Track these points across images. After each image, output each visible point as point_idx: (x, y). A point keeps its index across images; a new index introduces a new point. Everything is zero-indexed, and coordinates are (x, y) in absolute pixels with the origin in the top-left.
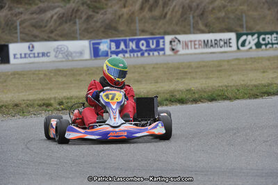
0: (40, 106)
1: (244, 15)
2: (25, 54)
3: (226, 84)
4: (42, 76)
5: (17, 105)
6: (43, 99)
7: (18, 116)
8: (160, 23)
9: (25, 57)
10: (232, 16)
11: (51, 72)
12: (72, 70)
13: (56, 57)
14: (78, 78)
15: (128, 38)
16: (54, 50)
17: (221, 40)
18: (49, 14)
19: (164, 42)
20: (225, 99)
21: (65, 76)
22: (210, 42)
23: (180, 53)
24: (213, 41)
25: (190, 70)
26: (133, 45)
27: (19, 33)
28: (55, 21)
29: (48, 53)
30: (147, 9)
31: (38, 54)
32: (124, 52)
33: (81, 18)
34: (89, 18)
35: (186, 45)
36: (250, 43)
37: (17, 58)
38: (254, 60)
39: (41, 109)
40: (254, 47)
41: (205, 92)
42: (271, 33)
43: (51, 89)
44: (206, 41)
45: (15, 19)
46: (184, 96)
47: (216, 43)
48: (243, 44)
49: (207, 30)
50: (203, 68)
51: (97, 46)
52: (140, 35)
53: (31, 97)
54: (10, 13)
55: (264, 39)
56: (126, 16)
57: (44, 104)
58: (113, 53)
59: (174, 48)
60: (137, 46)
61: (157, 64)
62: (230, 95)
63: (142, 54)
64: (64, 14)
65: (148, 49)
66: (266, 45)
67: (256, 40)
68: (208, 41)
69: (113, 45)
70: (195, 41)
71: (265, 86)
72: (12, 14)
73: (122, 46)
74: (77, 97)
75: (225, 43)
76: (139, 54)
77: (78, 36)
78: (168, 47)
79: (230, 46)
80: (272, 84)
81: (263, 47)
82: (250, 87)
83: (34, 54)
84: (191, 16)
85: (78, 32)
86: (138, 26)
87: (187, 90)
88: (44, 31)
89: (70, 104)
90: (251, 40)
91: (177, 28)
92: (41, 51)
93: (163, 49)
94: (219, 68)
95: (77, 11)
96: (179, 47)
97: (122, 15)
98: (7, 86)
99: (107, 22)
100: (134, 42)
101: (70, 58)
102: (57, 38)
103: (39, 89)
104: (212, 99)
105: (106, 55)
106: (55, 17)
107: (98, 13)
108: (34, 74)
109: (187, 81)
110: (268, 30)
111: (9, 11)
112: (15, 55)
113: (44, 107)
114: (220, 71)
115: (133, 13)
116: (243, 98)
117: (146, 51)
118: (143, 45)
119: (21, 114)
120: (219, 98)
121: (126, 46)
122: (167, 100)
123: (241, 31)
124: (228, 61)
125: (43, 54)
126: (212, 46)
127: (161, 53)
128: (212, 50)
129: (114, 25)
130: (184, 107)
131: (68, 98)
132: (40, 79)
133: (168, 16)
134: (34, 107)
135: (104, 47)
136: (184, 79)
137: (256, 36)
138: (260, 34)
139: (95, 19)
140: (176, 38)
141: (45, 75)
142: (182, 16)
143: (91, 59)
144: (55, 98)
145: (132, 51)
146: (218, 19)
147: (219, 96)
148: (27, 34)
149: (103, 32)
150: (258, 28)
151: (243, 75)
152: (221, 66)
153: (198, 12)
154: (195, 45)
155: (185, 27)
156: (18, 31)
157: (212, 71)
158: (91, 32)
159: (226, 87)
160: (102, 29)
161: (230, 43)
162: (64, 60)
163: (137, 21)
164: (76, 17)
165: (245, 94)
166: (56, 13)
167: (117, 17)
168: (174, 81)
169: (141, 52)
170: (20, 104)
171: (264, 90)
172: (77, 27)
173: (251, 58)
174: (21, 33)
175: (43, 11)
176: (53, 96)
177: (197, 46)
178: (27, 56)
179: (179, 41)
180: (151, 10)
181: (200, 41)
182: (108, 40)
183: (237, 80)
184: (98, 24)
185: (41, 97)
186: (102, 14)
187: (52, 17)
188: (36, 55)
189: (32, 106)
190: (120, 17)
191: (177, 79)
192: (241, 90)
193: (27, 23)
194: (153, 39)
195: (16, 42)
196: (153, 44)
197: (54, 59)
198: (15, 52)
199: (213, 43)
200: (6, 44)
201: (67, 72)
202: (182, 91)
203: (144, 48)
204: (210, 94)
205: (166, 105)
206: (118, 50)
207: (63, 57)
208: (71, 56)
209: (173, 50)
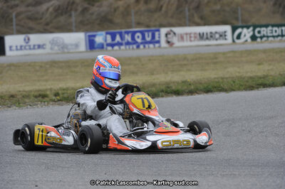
0: (36, 97)
1: (239, 8)
2: (21, 47)
3: (222, 76)
4: (38, 68)
5: (12, 96)
6: (39, 91)
7: (14, 107)
8: (156, 15)
9: (21, 49)
10: (227, 9)
11: (47, 63)
12: (67, 62)
13: (52, 49)
14: (74, 69)
15: (123, 31)
16: (50, 42)
17: (216, 33)
18: (44, 7)
19: (159, 34)
20: (220, 91)
21: (61, 68)
22: (205, 34)
23: (175, 45)
24: (209, 34)
25: (185, 62)
26: (128, 38)
27: (14, 27)
28: (51, 14)
29: (44, 45)
30: (142, 2)
31: (34, 46)
32: (119, 44)
33: (76, 10)
34: (85, 10)
35: (182, 38)
36: (245, 36)
37: (13, 50)
38: (249, 52)
39: (36, 100)
40: (249, 40)
41: (201, 83)
42: (266, 26)
43: (47, 81)
44: (202, 35)
45: (11, 11)
46: (179, 87)
47: (211, 36)
48: (239, 37)
49: (202, 22)
50: (199, 60)
51: (92, 38)
52: (136, 28)
53: (27, 88)
54: (5, 5)
55: (259, 32)
56: (121, 9)
57: (40, 95)
58: (108, 45)
59: (169, 40)
60: (133, 38)
61: (152, 56)
62: (226, 87)
63: (138, 47)
64: (59, 6)
65: (143, 41)
66: (261, 38)
67: (251, 33)
69: (109, 37)
70: (190, 34)
71: (261, 78)
72: (8, 6)
73: (118, 38)
74: (73, 89)
75: (221, 36)
76: (135, 46)
77: (74, 28)
78: (163, 39)
79: (226, 39)
80: (267, 76)
81: (259, 40)
82: (246, 79)
83: (30, 46)
84: (187, 9)
85: (74, 24)
86: (133, 18)
87: (183, 82)
88: (40, 24)
89: (65, 95)
90: (247, 33)
91: (173, 21)
92: (36, 43)
93: (158, 42)
94: (215, 61)
95: (73, 3)
96: (174, 40)
97: (118, 7)
98: (2, 77)
99: (103, 14)
100: (130, 35)
101: (66, 50)
102: (52, 30)
104: (208, 91)
105: (101, 47)
106: (51, 10)
107: (93, 5)
108: (29, 65)
109: (182, 73)
110: (264, 22)
111: (5, 3)
112: (11, 47)
113: (40, 98)
114: (215, 63)
115: (129, 6)
116: (239, 89)
117: (142, 43)
118: (138, 37)
119: (17, 104)
120: (215, 89)
121: (122, 38)
122: (162, 91)
123: (236, 24)
124: (224, 54)
125: (39, 47)
126: (207, 38)
127: (157, 45)
128: (207, 42)
129: (110, 17)
130: (180, 98)
131: (64, 90)
132: (36, 71)
133: (164, 9)
134: (30, 98)
135: (99, 39)
136: (180, 71)
137: (251, 29)
138: (255, 27)
139: (91, 12)
140: (171, 31)
141: (41, 67)
142: (177, 9)
143: (86, 51)
144: (51, 89)
145: (128, 43)
146: (213, 11)
147: (215, 87)
148: (23, 26)
149: (99, 24)
150: (254, 21)
151: (239, 67)
152: (216, 58)
153: (194, 5)
154: (191, 37)
155: (180, 20)
156: (14, 23)
157: (208, 64)
158: (87, 24)
159: (222, 78)
160: (98, 22)
161: (225, 36)
162: (59, 52)
163: (133, 14)
164: (71, 10)
165: (241, 85)
166: (51, 5)
167: (112, 10)
168: (169, 73)
169: (137, 44)
170: (16, 95)
171: (260, 81)
172: (73, 19)
173: (246, 51)
174: (17, 25)
175: (38, 3)
176: (49, 87)
177: (192, 39)
178: (23, 48)
179: (175, 34)
180: (146, 2)
181: (195, 33)
182: (104, 33)
183: (232, 71)
184: (94, 17)
185: (37, 88)
186: (98, 6)
187: (48, 9)
188: (32, 47)
189: (28, 97)
190: (115, 10)
191: (173, 71)
192: (237, 82)
193: (23, 16)
194: (148, 31)
195: (12, 34)
196: (148, 36)
197: (50, 51)
198: (11, 44)
199: (209, 36)
200: (2, 36)
201: (63, 64)
202: (178, 83)
203: (139, 40)
204: (206, 85)
205: (162, 96)
206: (114, 42)
207: (59, 50)
208: (67, 48)
209: (168, 42)
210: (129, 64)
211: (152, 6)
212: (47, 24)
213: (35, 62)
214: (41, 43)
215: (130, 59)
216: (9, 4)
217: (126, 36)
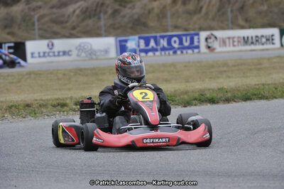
0: (54, 106)
2: (44, 53)
3: (264, 82)
4: (60, 76)
5: (27, 105)
6: (59, 99)
7: (29, 117)
8: (195, 18)
9: (44, 56)
10: (276, 10)
11: (71, 71)
12: (94, 69)
13: (78, 55)
14: (101, 77)
15: (158, 35)
16: (76, 48)
17: (262, 36)
18: (70, 9)
19: (199, 39)
20: (261, 98)
21: (87, 75)
22: (250, 38)
23: (216, 51)
24: (254, 38)
25: (225, 69)
26: (164, 43)
27: (37, 30)
28: (78, 16)
29: (70, 51)
30: (180, 3)
31: (59, 52)
32: (154, 50)
33: (106, 12)
34: (115, 12)
35: (224, 42)
37: (35, 57)
39: (55, 109)
41: (239, 90)
43: (69, 89)
44: (246, 38)
45: (32, 13)
46: (215, 95)
47: (257, 40)
49: (247, 25)
50: (240, 66)
51: (123, 43)
52: (172, 31)
54: (27, 7)
56: (156, 11)
57: (58, 104)
58: (141, 51)
59: (210, 45)
60: (169, 43)
61: (189, 62)
62: (266, 94)
63: (175, 53)
64: (87, 8)
65: (180, 46)
68: (248, 38)
69: (142, 42)
70: (233, 38)
72: (29, 8)
73: (152, 43)
75: (268, 40)
76: (171, 52)
77: (103, 32)
78: (203, 44)
79: (273, 44)
83: (54, 52)
84: (229, 10)
85: (103, 28)
86: (169, 21)
87: (219, 89)
88: (65, 28)
91: (214, 24)
92: (61, 49)
93: (198, 47)
94: (259, 66)
95: (103, 4)
96: (216, 45)
97: (153, 9)
98: (21, 86)
99: (136, 17)
100: (166, 39)
101: (94, 57)
102: (79, 35)
103: (56, 89)
104: (247, 98)
106: (77, 12)
107: (125, 7)
108: (51, 73)
109: (221, 80)
111: (27, 4)
112: (32, 54)
113: (59, 108)
114: (259, 69)
115: (165, 7)
116: (282, 97)
117: (179, 49)
118: (175, 42)
119: (33, 115)
120: (254, 97)
121: (157, 43)
122: (195, 99)
124: (269, 59)
125: (64, 53)
126: (252, 43)
127: (196, 51)
128: (253, 47)
129: (143, 20)
130: (215, 106)
132: (58, 79)
133: (204, 10)
134: (47, 107)
135: (131, 44)
136: (218, 77)
139: (122, 14)
140: (212, 34)
141: (64, 74)
142: (219, 10)
144: (71, 98)
145: (164, 49)
146: (260, 13)
147: (255, 95)
148: (46, 31)
149: (132, 28)
152: (260, 64)
153: (238, 5)
154: (234, 42)
155: (222, 22)
156: (36, 27)
157: (251, 70)
158: (118, 28)
159: (263, 85)
160: (130, 25)
161: (273, 40)
162: (87, 59)
163: (169, 16)
164: (100, 12)
165: (283, 92)
166: (79, 7)
167: (146, 12)
168: (207, 80)
169: (173, 50)
172: (102, 23)
174: (40, 29)
175: (64, 5)
176: (70, 96)
177: (236, 44)
178: (46, 54)
179: (216, 38)
180: (184, 3)
181: (239, 37)
182: (136, 37)
184: (126, 20)
185: (56, 97)
186: (130, 8)
187: (74, 12)
188: (56, 54)
189: (45, 106)
190: (149, 12)
191: (211, 78)
192: (279, 88)
193: (46, 19)
194: (186, 35)
195: (34, 39)
196: (186, 41)
197: (76, 58)
198: (33, 51)
199: (254, 40)
200: (22, 41)
201: (89, 72)
202: (213, 90)
203: (176, 45)
204: (244, 92)
205: (195, 105)
206: (147, 48)
207: (87, 56)
208: (95, 55)
209: (209, 47)
210: (163, 72)
211: (191, 7)
212: (74, 28)
213: (58, 70)
214: (67, 50)
215: (164, 65)
216: (30, 6)
217: (162, 41)
